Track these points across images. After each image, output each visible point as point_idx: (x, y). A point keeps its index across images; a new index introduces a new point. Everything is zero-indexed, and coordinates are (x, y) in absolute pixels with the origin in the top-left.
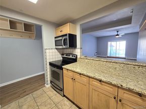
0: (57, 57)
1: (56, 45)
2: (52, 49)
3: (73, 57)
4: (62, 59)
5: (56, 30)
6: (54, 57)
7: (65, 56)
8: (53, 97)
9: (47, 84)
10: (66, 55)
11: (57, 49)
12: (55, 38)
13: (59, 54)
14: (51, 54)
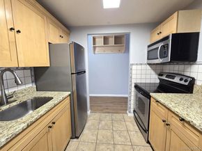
0: (148, 76)
1: (148, 59)
2: (141, 64)
3: (182, 82)
4: (158, 81)
5: (151, 33)
6: (143, 76)
7: (164, 78)
8: (132, 133)
9: (130, 112)
10: (167, 76)
11: (149, 64)
12: (149, 46)
13: (153, 72)
14: (139, 72)
